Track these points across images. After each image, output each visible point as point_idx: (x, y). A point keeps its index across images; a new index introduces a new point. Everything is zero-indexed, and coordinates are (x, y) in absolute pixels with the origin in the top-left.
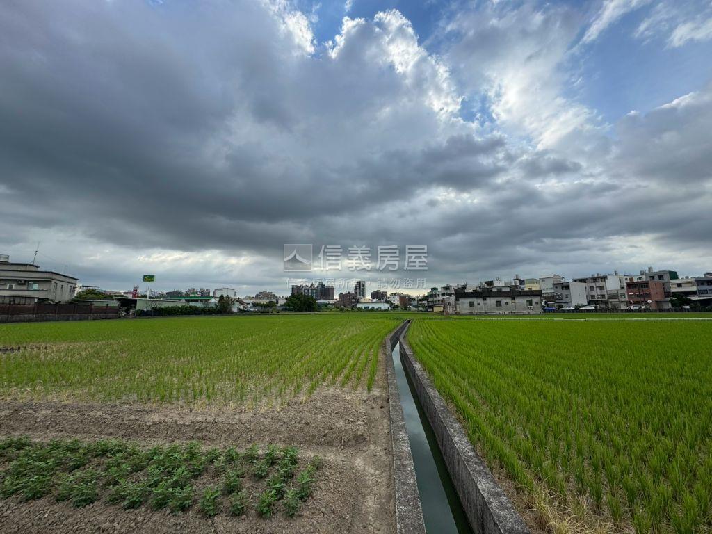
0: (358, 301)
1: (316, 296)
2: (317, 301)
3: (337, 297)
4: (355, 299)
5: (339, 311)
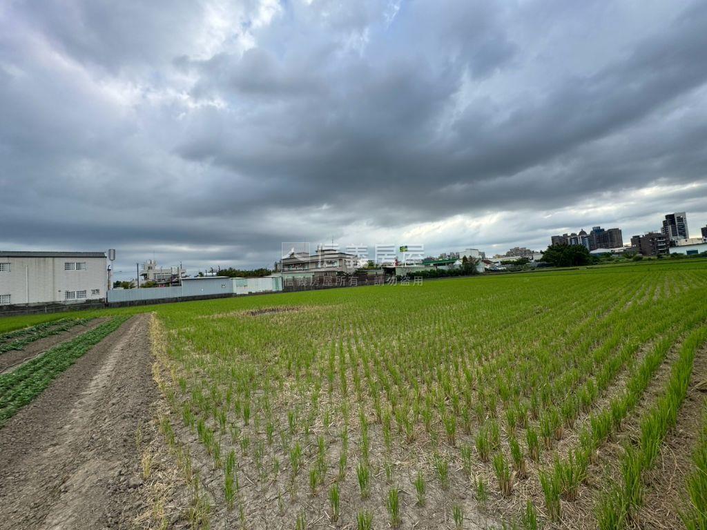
0: (673, 244)
1: (590, 246)
2: (592, 252)
3: (627, 243)
4: (664, 242)
5: (633, 261)
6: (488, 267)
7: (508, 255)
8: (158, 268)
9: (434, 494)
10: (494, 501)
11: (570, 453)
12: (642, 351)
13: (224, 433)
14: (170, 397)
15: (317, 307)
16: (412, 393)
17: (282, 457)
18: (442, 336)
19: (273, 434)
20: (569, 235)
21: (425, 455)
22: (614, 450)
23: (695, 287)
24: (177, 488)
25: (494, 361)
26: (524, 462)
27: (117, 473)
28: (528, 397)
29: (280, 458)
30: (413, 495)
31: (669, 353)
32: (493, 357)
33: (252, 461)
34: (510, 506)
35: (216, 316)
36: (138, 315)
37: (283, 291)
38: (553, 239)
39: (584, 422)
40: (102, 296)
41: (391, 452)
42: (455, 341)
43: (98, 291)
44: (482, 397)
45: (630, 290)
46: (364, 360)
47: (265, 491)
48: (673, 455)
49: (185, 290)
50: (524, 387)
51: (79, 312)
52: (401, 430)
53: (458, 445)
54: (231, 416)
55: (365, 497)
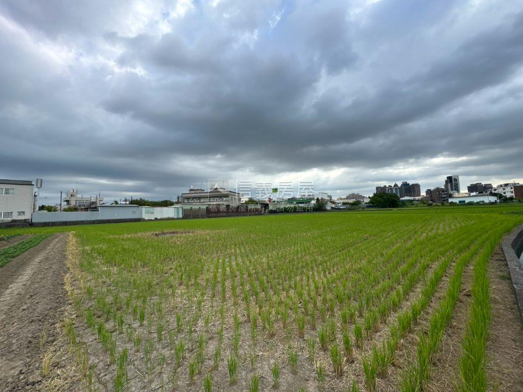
0: (451, 196)
1: (400, 194)
2: (402, 199)
3: (423, 193)
4: (445, 194)
5: (426, 206)
6: (333, 206)
7: (348, 198)
8: (79, 196)
9: (286, 378)
10: (330, 381)
11: (383, 342)
12: (431, 268)
13: (122, 333)
14: (78, 303)
15: (207, 231)
16: (275, 299)
17: (168, 352)
18: (299, 255)
19: (163, 333)
20: (387, 186)
21: (281, 347)
22: (412, 339)
23: (463, 225)
24: (73, 383)
25: (334, 274)
26: (352, 350)
27: (17, 372)
28: (356, 301)
29: (166, 353)
30: (270, 379)
31: (448, 269)
32: (334, 271)
33: (142, 356)
34: (341, 385)
35: (126, 235)
36: (58, 234)
37: (183, 218)
38: (377, 188)
39: (393, 319)
40: (27, 216)
41: (255, 345)
42: (308, 259)
43: (24, 213)
44: (325, 301)
45: (424, 226)
46: (240, 273)
47: (151, 382)
48: (450, 341)
49: (101, 215)
50: (354, 293)
51: (5, 230)
52: (264, 328)
53: (305, 338)
54: (129, 319)
55: (233, 383)
